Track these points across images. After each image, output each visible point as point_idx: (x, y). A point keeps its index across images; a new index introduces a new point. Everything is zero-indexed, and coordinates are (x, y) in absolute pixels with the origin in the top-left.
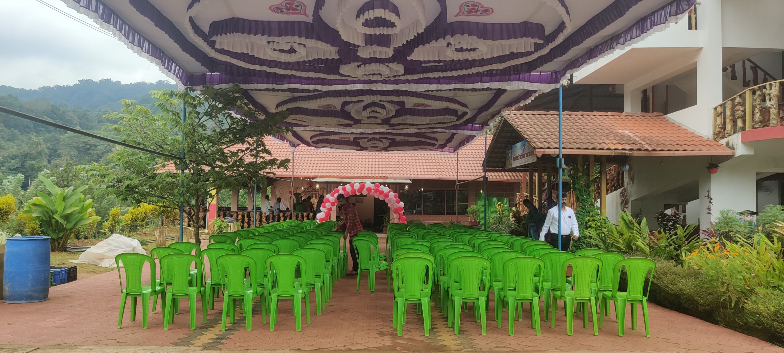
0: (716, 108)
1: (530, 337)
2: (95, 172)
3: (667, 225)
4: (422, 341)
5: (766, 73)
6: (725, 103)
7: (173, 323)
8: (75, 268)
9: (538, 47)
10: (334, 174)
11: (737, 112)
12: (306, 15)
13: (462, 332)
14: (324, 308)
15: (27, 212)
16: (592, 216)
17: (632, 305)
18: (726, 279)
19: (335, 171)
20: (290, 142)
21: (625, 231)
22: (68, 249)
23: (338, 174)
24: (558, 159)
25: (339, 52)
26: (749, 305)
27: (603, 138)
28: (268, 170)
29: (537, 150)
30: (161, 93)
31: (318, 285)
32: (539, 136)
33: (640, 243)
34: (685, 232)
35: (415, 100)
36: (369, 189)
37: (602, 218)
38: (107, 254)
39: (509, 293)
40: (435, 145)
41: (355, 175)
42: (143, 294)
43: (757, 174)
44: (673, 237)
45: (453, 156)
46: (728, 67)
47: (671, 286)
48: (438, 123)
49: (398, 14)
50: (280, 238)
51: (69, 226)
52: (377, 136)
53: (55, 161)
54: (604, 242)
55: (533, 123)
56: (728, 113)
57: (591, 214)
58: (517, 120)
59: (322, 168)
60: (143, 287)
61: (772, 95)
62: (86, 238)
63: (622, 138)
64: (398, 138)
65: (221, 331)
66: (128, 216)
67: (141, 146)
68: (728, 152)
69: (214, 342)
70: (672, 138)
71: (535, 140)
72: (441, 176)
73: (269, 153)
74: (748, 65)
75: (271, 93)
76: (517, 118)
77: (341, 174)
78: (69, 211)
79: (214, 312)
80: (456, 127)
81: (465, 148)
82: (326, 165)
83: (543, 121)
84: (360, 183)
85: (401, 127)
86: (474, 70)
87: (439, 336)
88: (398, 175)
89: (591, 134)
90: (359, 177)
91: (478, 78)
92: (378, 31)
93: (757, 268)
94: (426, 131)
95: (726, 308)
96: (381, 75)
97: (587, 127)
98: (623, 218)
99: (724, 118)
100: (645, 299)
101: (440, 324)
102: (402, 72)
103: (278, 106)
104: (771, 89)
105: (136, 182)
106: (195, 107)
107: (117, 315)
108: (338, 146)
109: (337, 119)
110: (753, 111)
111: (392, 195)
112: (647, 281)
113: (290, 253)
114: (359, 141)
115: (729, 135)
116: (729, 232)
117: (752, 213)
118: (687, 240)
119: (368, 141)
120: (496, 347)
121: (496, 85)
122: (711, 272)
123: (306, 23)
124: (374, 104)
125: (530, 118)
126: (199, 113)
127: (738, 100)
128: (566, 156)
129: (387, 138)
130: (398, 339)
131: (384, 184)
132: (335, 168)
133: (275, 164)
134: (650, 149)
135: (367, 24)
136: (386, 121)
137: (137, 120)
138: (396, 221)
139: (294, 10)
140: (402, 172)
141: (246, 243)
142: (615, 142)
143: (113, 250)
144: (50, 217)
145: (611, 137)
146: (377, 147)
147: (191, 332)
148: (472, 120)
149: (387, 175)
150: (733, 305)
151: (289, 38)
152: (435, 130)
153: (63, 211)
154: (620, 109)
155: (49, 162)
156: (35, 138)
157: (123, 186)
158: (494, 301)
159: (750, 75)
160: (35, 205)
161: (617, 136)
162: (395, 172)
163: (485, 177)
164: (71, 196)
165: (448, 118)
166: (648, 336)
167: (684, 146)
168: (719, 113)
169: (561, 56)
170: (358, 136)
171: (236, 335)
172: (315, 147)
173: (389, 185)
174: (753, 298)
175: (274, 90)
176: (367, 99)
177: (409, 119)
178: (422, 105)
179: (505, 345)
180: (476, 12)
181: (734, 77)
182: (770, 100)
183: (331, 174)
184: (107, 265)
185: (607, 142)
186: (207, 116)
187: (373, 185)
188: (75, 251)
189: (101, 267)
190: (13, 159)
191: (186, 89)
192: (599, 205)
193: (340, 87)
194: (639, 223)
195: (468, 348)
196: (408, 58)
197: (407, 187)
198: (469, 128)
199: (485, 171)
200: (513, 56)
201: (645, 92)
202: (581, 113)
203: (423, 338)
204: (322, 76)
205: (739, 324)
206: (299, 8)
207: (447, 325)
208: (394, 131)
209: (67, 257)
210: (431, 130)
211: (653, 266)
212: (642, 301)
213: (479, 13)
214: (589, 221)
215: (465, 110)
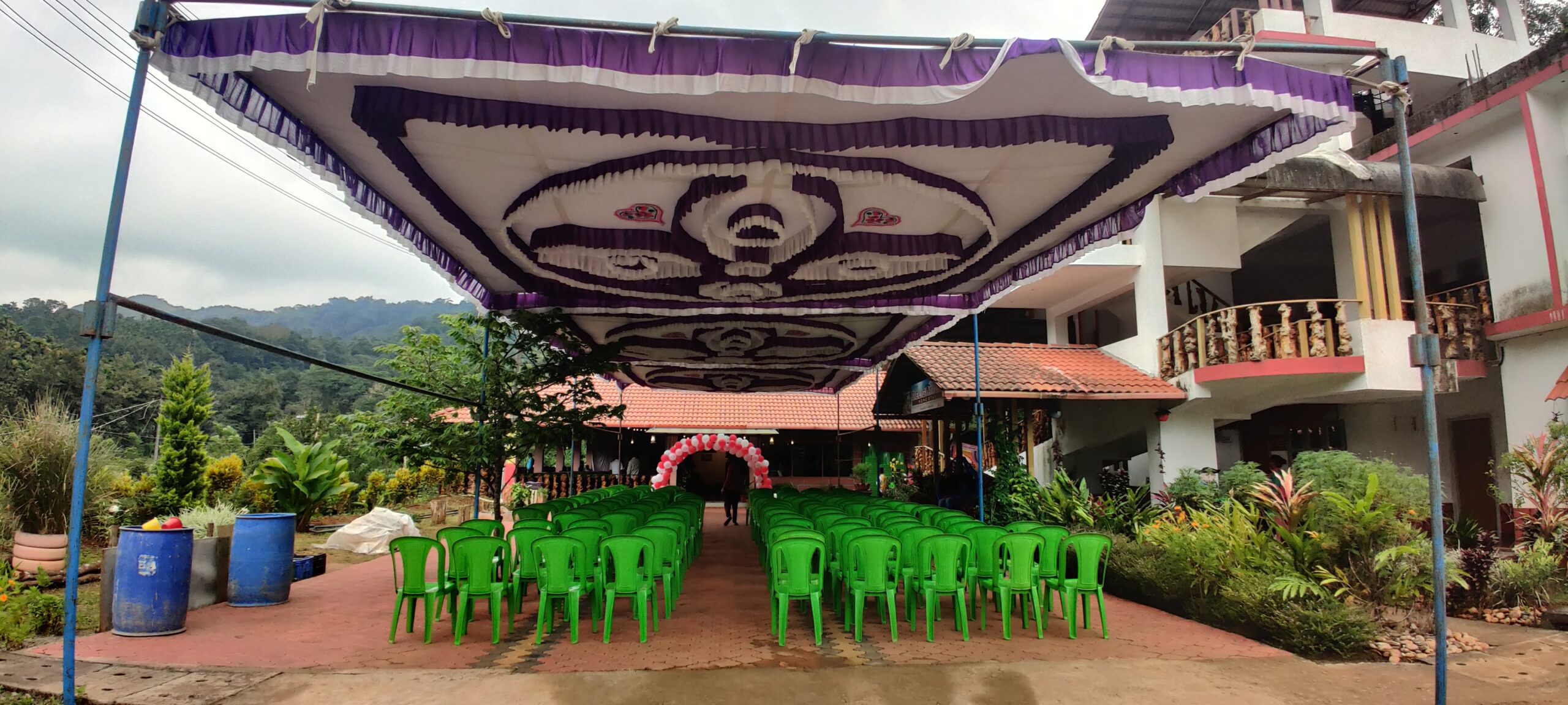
0: (1161, 340)
1: (956, 643)
2: (360, 425)
3: (1113, 488)
4: (813, 653)
5: (1215, 297)
6: (1172, 334)
7: (466, 634)
8: (324, 556)
9: (952, 264)
10: (675, 423)
11: (1188, 345)
12: (662, 222)
13: (865, 638)
14: (674, 608)
15: (257, 478)
16: (1018, 477)
17: (1083, 596)
18: (1197, 558)
19: (676, 419)
20: (619, 381)
21: (1061, 496)
22: (311, 529)
23: (680, 423)
24: (976, 404)
25: (702, 269)
26: (1228, 592)
27: (1027, 376)
28: (595, 420)
29: (946, 392)
30: (455, 317)
31: (667, 577)
32: (947, 374)
33: (1081, 512)
34: (1137, 496)
35: (791, 327)
36: (722, 443)
37: (1030, 479)
38: (366, 536)
39: (926, 583)
40: (810, 384)
41: (704, 423)
42: (427, 594)
43: (1216, 421)
44: (1122, 504)
45: (832, 398)
46: (1170, 290)
47: (1126, 569)
48: (816, 356)
49: (781, 223)
50: (611, 511)
51: (314, 496)
52: (735, 373)
53: (291, 406)
54: (1035, 510)
55: (937, 358)
56: (1176, 345)
57: (1016, 474)
58: (917, 353)
59: (658, 414)
60: (427, 584)
61: (1228, 325)
62: (335, 512)
63: (1050, 377)
64: (762, 376)
65: (535, 644)
66: (394, 482)
67: (426, 389)
68: (1180, 395)
69: (526, 662)
70: (1111, 377)
71: (943, 379)
72: (817, 425)
73: (598, 397)
74: (1193, 287)
75: (603, 318)
76: (917, 351)
77: (684, 423)
78: (315, 476)
79: (522, 616)
80: (840, 362)
81: (850, 388)
82: (664, 410)
83: (949, 354)
84: (710, 435)
85: (768, 361)
86: (870, 292)
87: (835, 645)
88: (760, 424)
89: (1012, 372)
90: (708, 427)
91: (873, 301)
92: (753, 243)
93: (1231, 543)
94: (800, 366)
95: (1198, 596)
96: (749, 296)
97: (1005, 362)
98: (1058, 480)
99: (1172, 352)
100: (1100, 588)
101: (834, 627)
102: (780, 293)
103: (608, 335)
104: (1226, 317)
105: (417, 435)
106: (502, 336)
107: (386, 624)
108: (683, 386)
109: (685, 351)
110: (1207, 343)
111: (753, 450)
112: (1101, 565)
113: (628, 532)
114: (712, 379)
115: (1180, 374)
116: (1192, 496)
117: (1215, 472)
118: (1139, 507)
119: (723, 379)
120: (914, 658)
121: (895, 310)
122: (1177, 550)
123: (661, 232)
124: (735, 332)
125: (933, 351)
126: (507, 345)
127: (1187, 330)
128: (983, 399)
129: (748, 376)
130: (781, 651)
131: (741, 436)
132: (677, 414)
133: (608, 412)
134: (1086, 390)
135: (743, 234)
136: (750, 354)
137: (423, 353)
138: (758, 485)
139: (646, 215)
140: (765, 420)
141: (565, 519)
142: (1042, 381)
143: (374, 529)
144: (288, 482)
145: (1037, 374)
146: (735, 387)
147: (492, 647)
148: (860, 352)
149: (746, 424)
150: (1206, 592)
151: (639, 252)
152: (811, 365)
153: (307, 476)
154: (1044, 340)
155: (283, 407)
156: (264, 374)
157: (398, 442)
158: (903, 594)
159: (1196, 300)
160: (269, 468)
161: (1044, 374)
162: (756, 420)
163: (877, 427)
164: (319, 454)
165: (830, 349)
166: (1106, 637)
167: (1126, 387)
168: (1166, 345)
169: (979, 275)
170: (710, 372)
171: (558, 649)
172: (650, 387)
173: (749, 437)
174: (1231, 581)
175: (606, 315)
176: (728, 326)
177: (781, 351)
178: (798, 332)
179: (925, 655)
180: (879, 221)
181: (1177, 302)
182: (1227, 331)
183: (670, 423)
184: (366, 551)
185: (1033, 381)
186: (517, 348)
187: (727, 437)
188: (321, 531)
189: (358, 554)
190: (233, 404)
191: (490, 313)
192: (1024, 462)
193: (694, 312)
194: (1078, 486)
195: (877, 660)
196: (790, 277)
197: (772, 440)
198: (856, 362)
199: (877, 418)
200: (921, 275)
201: (1070, 319)
202: (996, 344)
203: (814, 649)
204: (675, 297)
205: (1217, 617)
206: (654, 214)
207: (843, 628)
208: (758, 367)
209: (309, 540)
210: (807, 365)
211: (1109, 544)
212: (1096, 591)
213: (882, 222)
214: (1014, 483)
215: (852, 339)
